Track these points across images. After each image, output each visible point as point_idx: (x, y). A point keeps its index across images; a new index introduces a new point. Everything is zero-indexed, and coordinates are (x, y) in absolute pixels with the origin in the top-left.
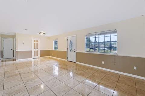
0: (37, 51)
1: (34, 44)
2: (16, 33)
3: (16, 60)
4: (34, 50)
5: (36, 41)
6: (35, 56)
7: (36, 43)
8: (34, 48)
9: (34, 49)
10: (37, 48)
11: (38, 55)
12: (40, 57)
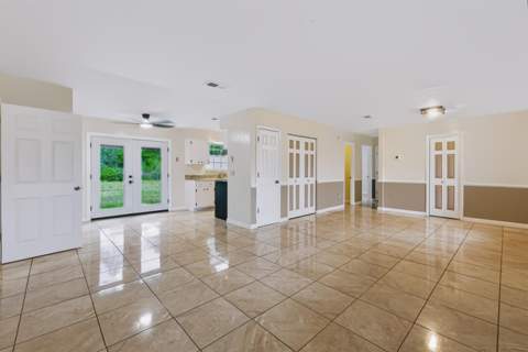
0: (450, 190)
1: (438, 159)
3: (379, 208)
4: (438, 182)
5: (445, 146)
6: (438, 206)
7: (445, 152)
8: (438, 175)
9: (437, 177)
10: (450, 176)
11: (456, 205)
12: (465, 215)
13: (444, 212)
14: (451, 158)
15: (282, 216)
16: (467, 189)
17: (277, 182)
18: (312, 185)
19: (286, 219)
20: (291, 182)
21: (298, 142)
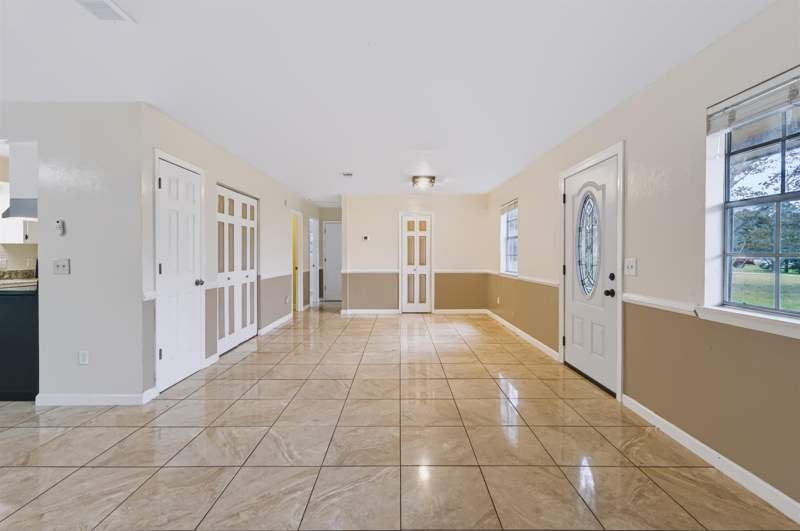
0: (422, 277)
1: (411, 240)
2: (340, 197)
4: (409, 270)
5: (417, 226)
6: (410, 300)
7: (417, 233)
8: (411, 262)
9: (409, 264)
10: (422, 263)
11: (428, 297)
12: (436, 307)
13: (417, 306)
14: (422, 240)
15: (208, 355)
16: (439, 277)
17: (198, 283)
18: (252, 284)
19: (215, 358)
20: (221, 281)
21: (232, 202)
